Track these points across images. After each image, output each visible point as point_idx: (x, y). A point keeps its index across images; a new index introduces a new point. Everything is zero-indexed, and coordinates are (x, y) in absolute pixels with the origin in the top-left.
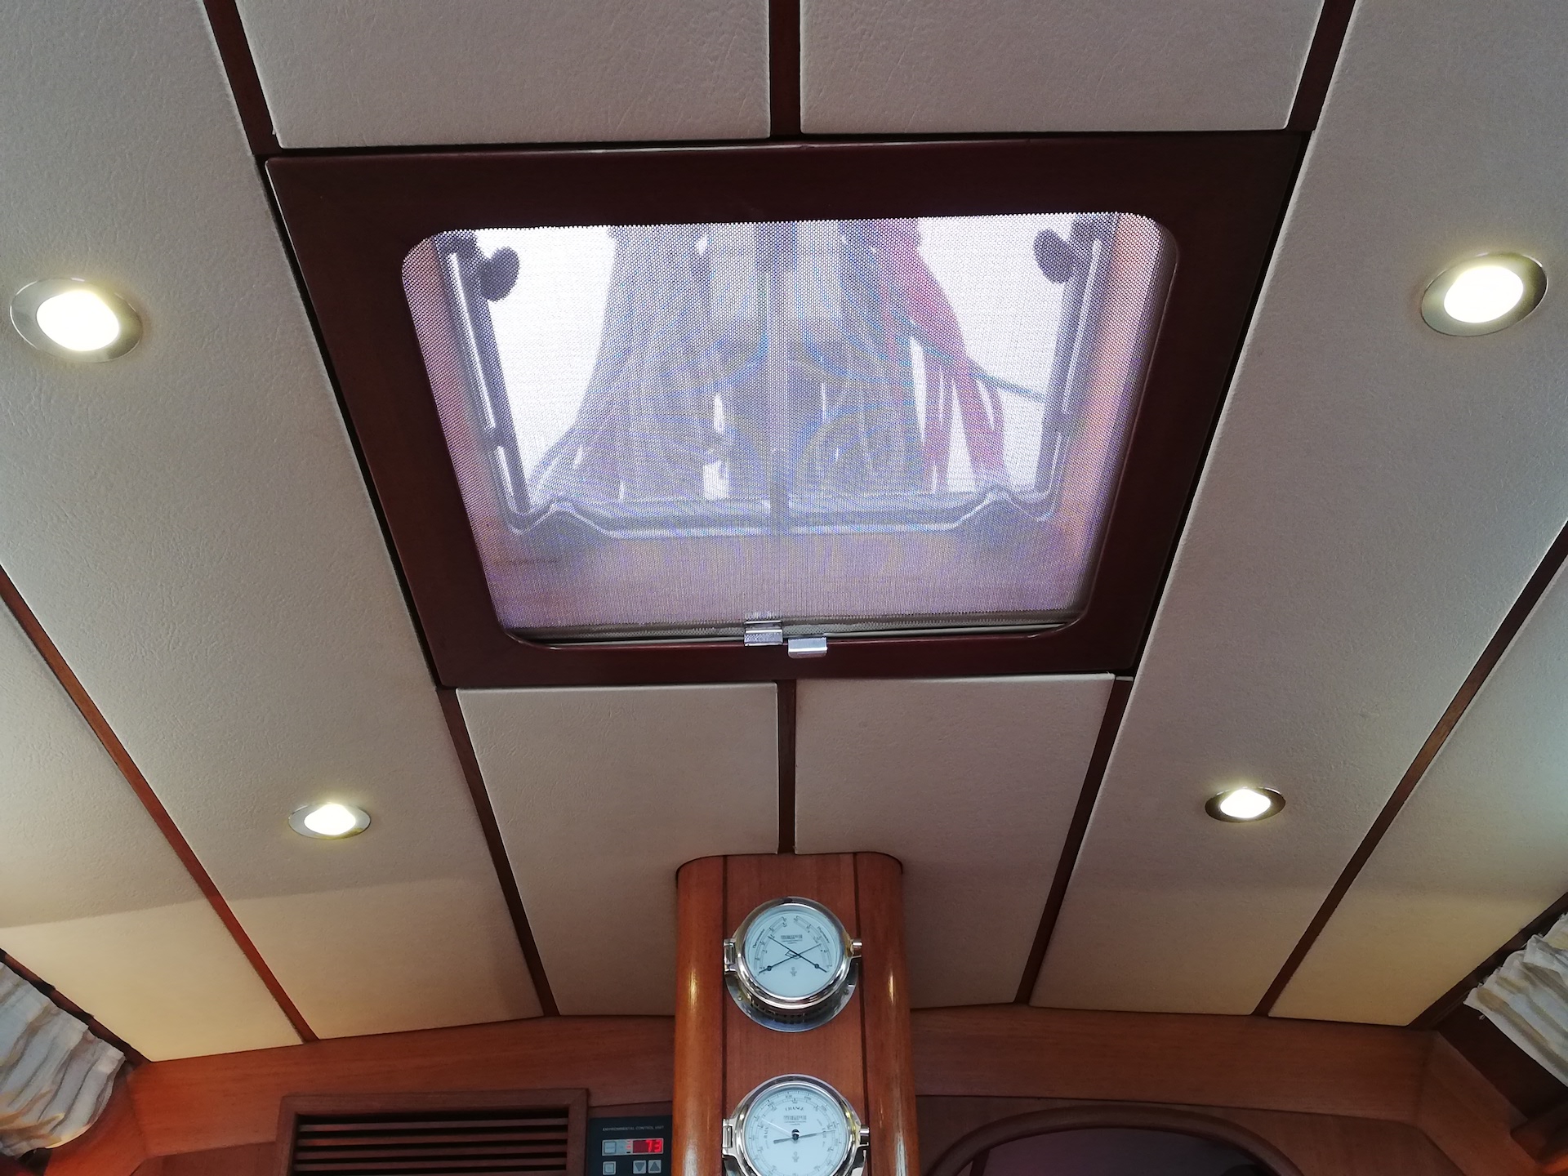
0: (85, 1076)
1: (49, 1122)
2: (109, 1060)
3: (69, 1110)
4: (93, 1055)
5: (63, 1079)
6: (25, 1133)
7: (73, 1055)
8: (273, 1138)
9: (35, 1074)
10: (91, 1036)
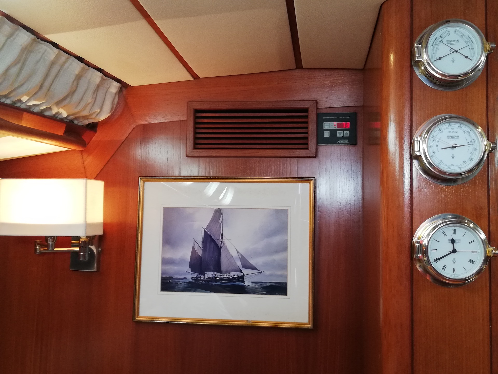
0: (106, 94)
1: (94, 113)
2: (114, 87)
3: (101, 108)
4: (107, 85)
5: (96, 96)
6: (85, 117)
7: (99, 86)
8: (185, 118)
9: (84, 94)
10: (105, 77)
